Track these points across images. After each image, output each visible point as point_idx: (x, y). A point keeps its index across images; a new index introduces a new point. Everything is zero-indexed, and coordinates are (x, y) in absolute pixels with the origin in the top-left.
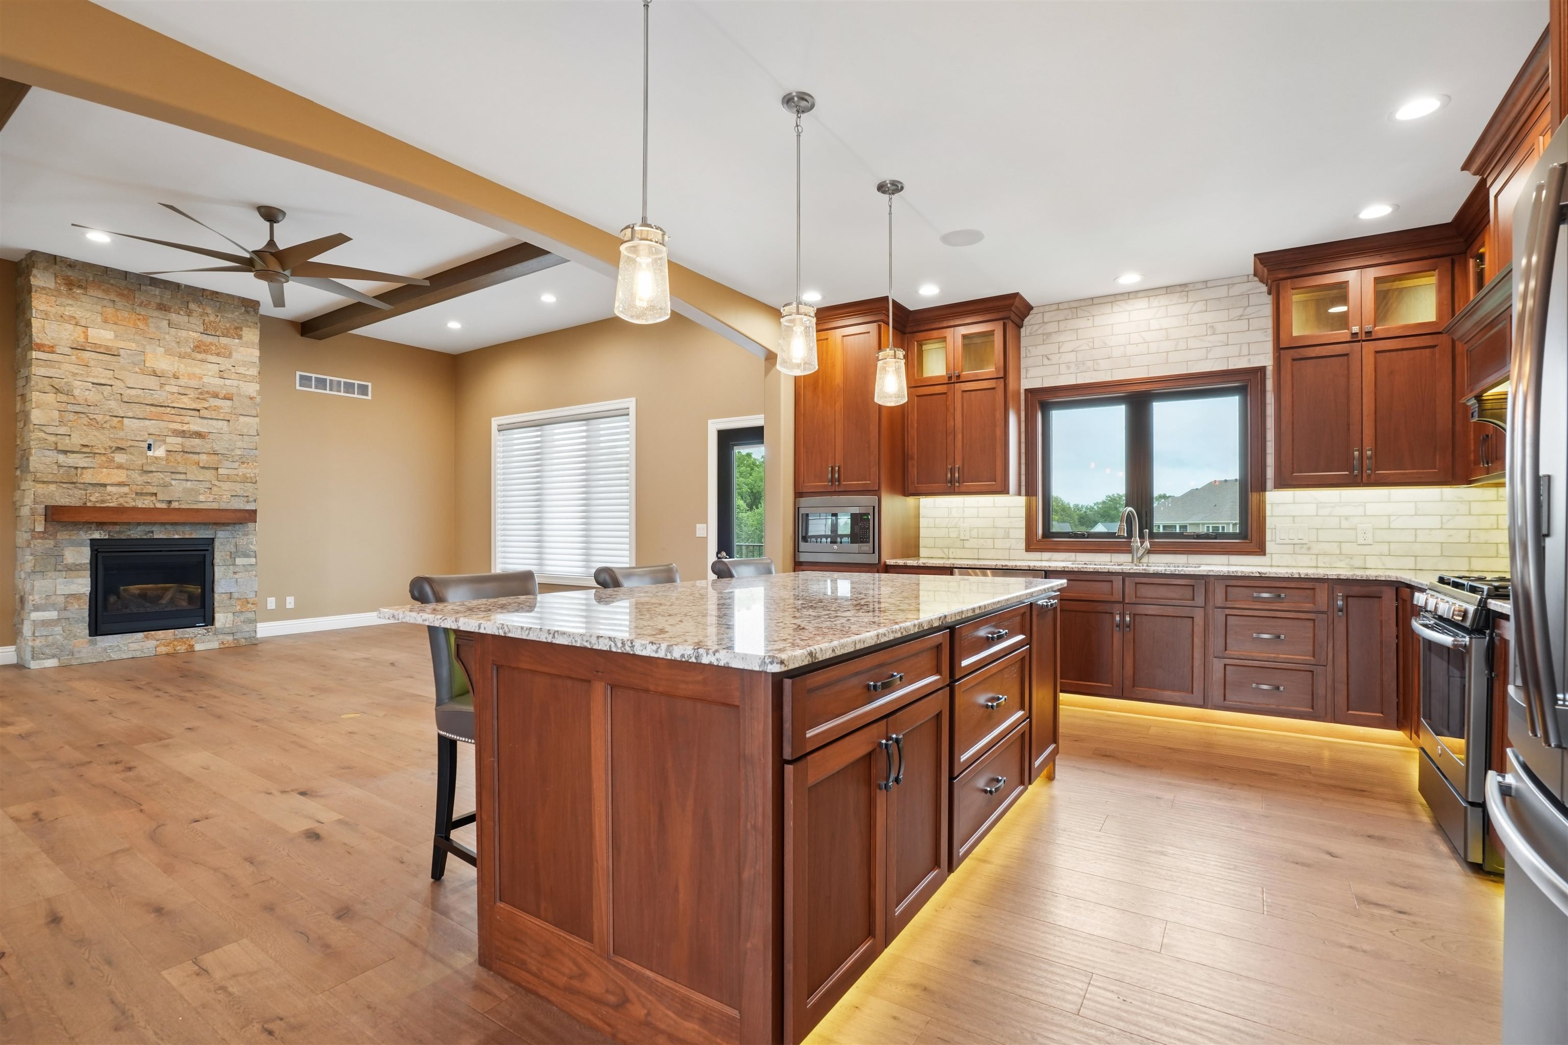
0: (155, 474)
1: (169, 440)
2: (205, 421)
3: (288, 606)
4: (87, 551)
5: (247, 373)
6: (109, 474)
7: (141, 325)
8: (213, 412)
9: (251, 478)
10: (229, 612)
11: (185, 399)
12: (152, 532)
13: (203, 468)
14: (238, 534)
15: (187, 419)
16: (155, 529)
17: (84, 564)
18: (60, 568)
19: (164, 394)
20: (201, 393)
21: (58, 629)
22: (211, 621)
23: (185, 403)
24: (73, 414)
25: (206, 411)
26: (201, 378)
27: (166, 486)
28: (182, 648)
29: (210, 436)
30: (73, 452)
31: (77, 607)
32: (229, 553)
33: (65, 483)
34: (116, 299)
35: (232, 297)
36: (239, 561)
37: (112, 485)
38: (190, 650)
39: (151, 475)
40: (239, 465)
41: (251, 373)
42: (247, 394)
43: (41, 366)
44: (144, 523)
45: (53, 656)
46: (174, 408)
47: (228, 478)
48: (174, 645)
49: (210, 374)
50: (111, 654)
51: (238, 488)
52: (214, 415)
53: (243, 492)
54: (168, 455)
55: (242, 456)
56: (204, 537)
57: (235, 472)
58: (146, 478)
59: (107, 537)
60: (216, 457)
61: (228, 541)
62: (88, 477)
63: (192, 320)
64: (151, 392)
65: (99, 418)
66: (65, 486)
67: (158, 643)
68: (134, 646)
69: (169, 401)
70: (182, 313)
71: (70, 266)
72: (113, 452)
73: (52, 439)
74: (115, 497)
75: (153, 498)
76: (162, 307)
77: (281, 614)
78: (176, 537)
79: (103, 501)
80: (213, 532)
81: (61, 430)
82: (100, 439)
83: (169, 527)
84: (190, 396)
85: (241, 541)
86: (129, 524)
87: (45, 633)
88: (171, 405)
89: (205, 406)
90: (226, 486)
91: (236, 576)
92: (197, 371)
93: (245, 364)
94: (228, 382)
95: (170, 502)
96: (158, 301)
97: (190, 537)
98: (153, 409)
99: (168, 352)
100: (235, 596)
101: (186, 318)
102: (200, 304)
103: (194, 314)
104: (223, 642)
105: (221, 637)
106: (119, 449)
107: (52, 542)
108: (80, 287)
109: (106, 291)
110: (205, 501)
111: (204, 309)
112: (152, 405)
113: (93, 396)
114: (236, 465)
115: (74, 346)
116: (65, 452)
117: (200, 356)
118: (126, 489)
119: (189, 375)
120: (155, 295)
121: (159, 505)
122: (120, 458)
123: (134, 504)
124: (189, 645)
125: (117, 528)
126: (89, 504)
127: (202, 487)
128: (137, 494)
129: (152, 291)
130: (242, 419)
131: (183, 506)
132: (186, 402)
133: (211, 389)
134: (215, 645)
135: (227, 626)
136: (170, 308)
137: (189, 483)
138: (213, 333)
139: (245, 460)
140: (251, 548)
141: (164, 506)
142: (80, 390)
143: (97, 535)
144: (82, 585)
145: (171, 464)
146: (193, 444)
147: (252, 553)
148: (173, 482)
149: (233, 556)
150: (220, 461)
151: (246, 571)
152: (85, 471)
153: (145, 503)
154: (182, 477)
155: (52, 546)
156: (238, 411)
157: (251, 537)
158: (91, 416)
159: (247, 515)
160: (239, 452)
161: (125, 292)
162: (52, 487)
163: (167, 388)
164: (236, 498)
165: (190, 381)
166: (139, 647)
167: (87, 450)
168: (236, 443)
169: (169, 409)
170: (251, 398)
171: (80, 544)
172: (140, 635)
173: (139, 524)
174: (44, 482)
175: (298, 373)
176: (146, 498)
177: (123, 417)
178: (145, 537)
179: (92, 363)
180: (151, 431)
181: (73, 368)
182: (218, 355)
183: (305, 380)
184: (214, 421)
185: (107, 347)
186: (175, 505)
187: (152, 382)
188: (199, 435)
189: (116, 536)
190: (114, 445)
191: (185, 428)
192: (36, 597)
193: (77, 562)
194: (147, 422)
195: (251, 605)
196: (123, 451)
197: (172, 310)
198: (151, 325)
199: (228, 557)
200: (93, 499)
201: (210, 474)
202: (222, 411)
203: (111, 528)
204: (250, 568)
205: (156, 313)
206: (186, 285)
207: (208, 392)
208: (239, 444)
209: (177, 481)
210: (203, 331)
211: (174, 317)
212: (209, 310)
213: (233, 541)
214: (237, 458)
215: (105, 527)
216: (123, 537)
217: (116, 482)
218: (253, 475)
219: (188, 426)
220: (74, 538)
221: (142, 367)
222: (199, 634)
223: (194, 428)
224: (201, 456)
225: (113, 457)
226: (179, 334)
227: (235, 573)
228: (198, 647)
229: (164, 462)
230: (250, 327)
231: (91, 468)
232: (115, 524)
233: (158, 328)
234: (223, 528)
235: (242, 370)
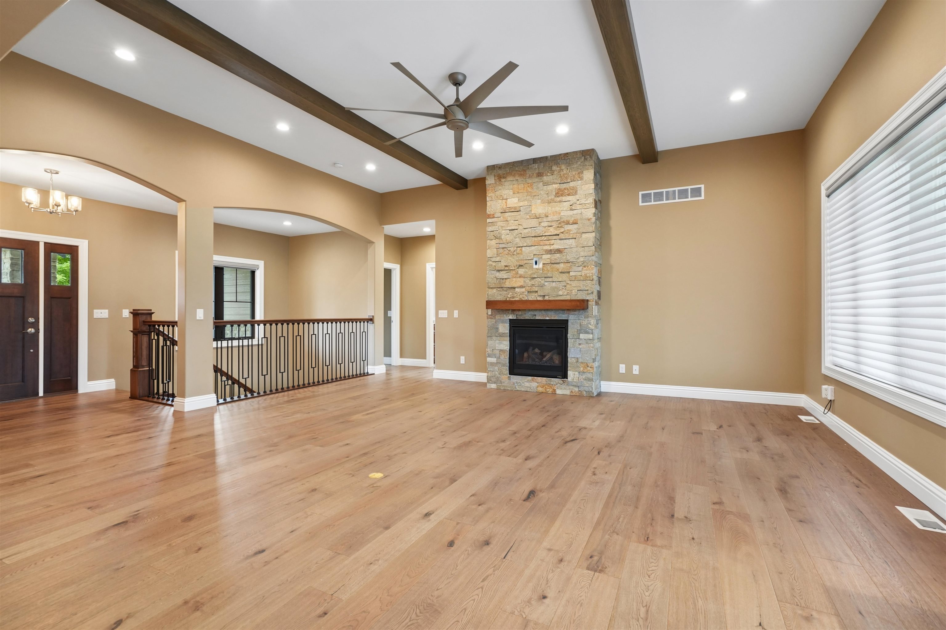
0: (536, 279)
1: (544, 257)
2: (562, 241)
3: (634, 372)
4: (507, 325)
5: (586, 202)
6: (516, 281)
7: (529, 190)
8: (566, 234)
9: (590, 277)
10: (576, 371)
11: (551, 229)
12: (535, 315)
13: (561, 272)
14: (581, 317)
15: (552, 242)
16: (536, 313)
17: (506, 333)
18: (497, 335)
19: (541, 228)
20: (560, 223)
21: (496, 368)
22: (565, 376)
23: (551, 232)
24: (501, 249)
25: (562, 234)
26: (560, 213)
27: (542, 286)
28: (550, 391)
29: (566, 251)
30: (502, 270)
31: (503, 357)
32: (576, 330)
33: (499, 288)
34: (518, 178)
35: (575, 153)
36: (582, 336)
37: (518, 287)
38: (554, 393)
39: (535, 280)
40: (582, 269)
41: (589, 202)
42: (587, 217)
43: (490, 226)
44: (532, 310)
45: (495, 383)
46: (546, 236)
47: (575, 278)
48: (546, 387)
49: (565, 209)
50: (517, 387)
51: (581, 285)
52: (567, 236)
53: (584, 287)
54: (543, 266)
55: (584, 262)
56: (562, 319)
57: (579, 274)
58: (533, 282)
59: (515, 318)
60: (569, 265)
61: (576, 322)
62: (508, 284)
63: (555, 177)
64: (535, 228)
65: (512, 249)
66: (499, 289)
67: (538, 384)
68: (527, 384)
69: (543, 232)
70: (549, 174)
71: (500, 168)
72: (518, 268)
73: (494, 264)
74: (520, 294)
75: (536, 294)
76: (540, 175)
77: (629, 378)
78: (547, 318)
79: (513, 297)
80: (566, 315)
81: (498, 259)
82: (512, 261)
83: (543, 312)
84: (554, 227)
85: (584, 322)
86: (525, 310)
87: (491, 370)
88: (544, 235)
89: (562, 232)
90: (574, 284)
91: (581, 347)
92: (558, 209)
93: (586, 196)
94: (575, 212)
95: (544, 296)
96: (537, 171)
97: (554, 319)
98: (536, 239)
99: (543, 202)
100: (580, 360)
101: (551, 177)
102: (557, 164)
103: (555, 173)
104: (572, 391)
105: (571, 387)
106: (521, 266)
107: (494, 320)
108: (504, 178)
109: (514, 176)
110: (563, 295)
111: (560, 168)
112: (535, 237)
113: (509, 238)
114: (580, 269)
115: (502, 211)
116: (499, 271)
117: (558, 199)
118: (523, 290)
119: (553, 213)
120: (535, 168)
121: (539, 299)
122: (521, 271)
123: (527, 298)
124: (553, 389)
125: (520, 313)
126: (508, 299)
127: (560, 285)
128: (528, 292)
129: (534, 167)
130: (584, 236)
131: (551, 299)
132: (552, 231)
133: (565, 219)
134: (568, 392)
135: (575, 380)
136: (543, 174)
137: (554, 283)
138: (566, 181)
139: (585, 264)
140: (589, 327)
141: (541, 299)
142: (506, 236)
143: (511, 317)
144: (505, 345)
145: (545, 272)
146: (555, 258)
147: (590, 331)
148: (546, 284)
149: (579, 332)
150: (570, 267)
151: (587, 343)
152: (506, 280)
153: (532, 297)
154: (550, 279)
155: (494, 323)
156: (581, 231)
157: (590, 319)
158: (509, 249)
159: (578, 303)
160: (582, 259)
161: (522, 173)
162: (495, 290)
163: (542, 224)
164: (581, 292)
165: (554, 217)
166: (529, 386)
167: (507, 268)
168: (581, 253)
169: (543, 237)
170: (589, 220)
171: (503, 322)
172: (530, 378)
173: (529, 310)
174: (492, 288)
175: (641, 193)
176: (533, 294)
177: (522, 247)
178: (532, 318)
179: (509, 219)
180: (535, 253)
181: (500, 224)
182: (569, 195)
183: (646, 198)
184: (567, 240)
185: (515, 208)
186: (547, 298)
187: (534, 222)
188: (559, 251)
189: (520, 318)
190: (518, 264)
191: (552, 247)
192: (489, 350)
193: (504, 332)
194: (533, 248)
195: (590, 368)
196: (522, 267)
197: (544, 174)
198: (534, 188)
199: (576, 333)
200: (509, 296)
201: (564, 277)
202: (572, 232)
203: (517, 313)
204: (589, 342)
205: (537, 180)
206: (551, 156)
207: (563, 222)
208: (582, 254)
209: (548, 283)
210: (560, 182)
211: (545, 178)
212: (563, 167)
213: (579, 321)
214: (580, 263)
215: (515, 312)
216: (522, 318)
217: (519, 286)
218: (591, 275)
219: (553, 246)
220: (502, 318)
221: (530, 214)
222: (559, 383)
223: (556, 247)
224: (560, 264)
225: (518, 271)
226: (548, 188)
227: (580, 344)
228: (558, 392)
229: (541, 271)
230: (588, 169)
231: (509, 278)
232: (519, 310)
233: (538, 188)
234: (572, 313)
235: (583, 201)
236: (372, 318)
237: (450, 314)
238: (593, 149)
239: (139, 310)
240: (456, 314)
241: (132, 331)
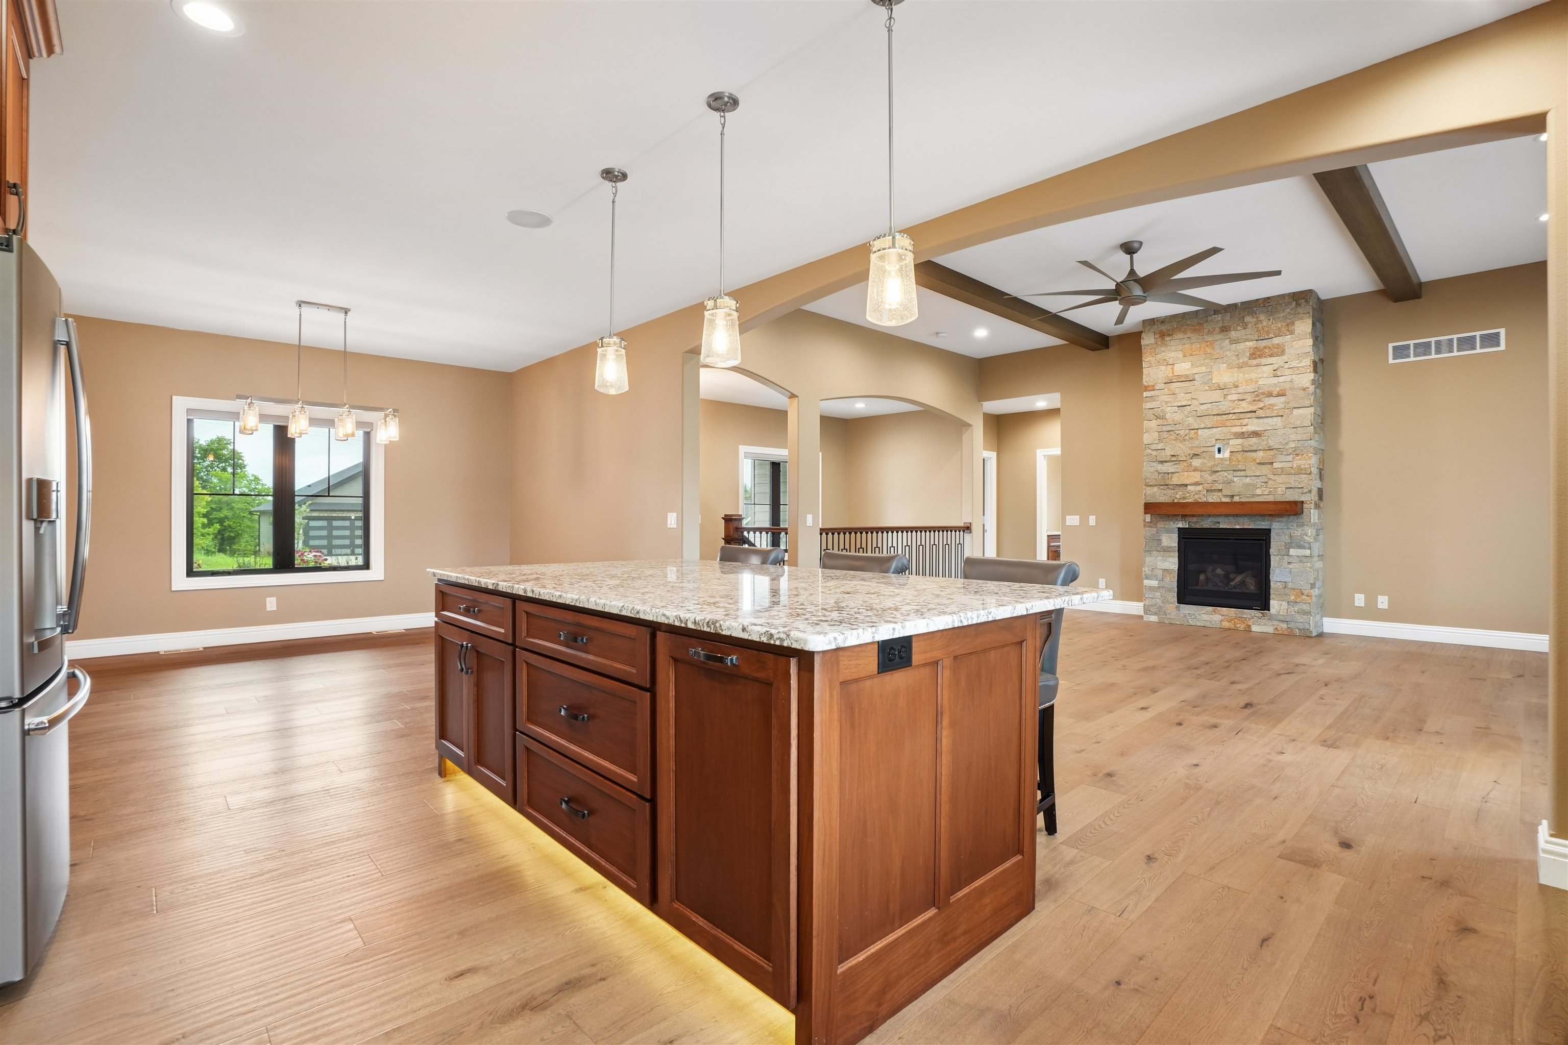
0: (1220, 473)
1: (1232, 442)
2: (1261, 421)
3: (1380, 606)
4: (1175, 536)
5: (1300, 365)
6: (1188, 476)
7: (1209, 350)
8: (1267, 411)
9: (1305, 469)
10: (1283, 600)
11: (1244, 404)
12: (1219, 523)
13: (1259, 464)
14: (1292, 526)
15: (1245, 421)
16: (1219, 519)
17: (1173, 547)
18: (1159, 549)
19: (1227, 403)
20: (1257, 396)
21: (1158, 594)
22: (1266, 606)
23: (1243, 408)
24: (1166, 433)
25: (1261, 411)
26: (1257, 381)
27: (1229, 482)
28: (1242, 627)
29: (1266, 433)
30: (1166, 462)
31: (1169, 579)
32: (1283, 543)
33: (1163, 485)
34: (1191, 335)
35: (1282, 296)
36: (1293, 552)
37: (1191, 485)
38: (1247, 629)
39: (1217, 474)
40: (1294, 458)
41: (1304, 364)
42: (1300, 386)
43: (1149, 402)
44: (1213, 516)
45: (1155, 614)
46: (1235, 413)
47: (1282, 471)
48: (1235, 622)
49: (1265, 375)
50: (1189, 620)
51: (1293, 481)
52: (1268, 413)
53: (1297, 484)
54: (1231, 455)
55: (1295, 449)
56: (1260, 528)
57: (1289, 465)
58: (1215, 477)
59: (1187, 526)
60: (1272, 453)
61: (1283, 532)
62: (1175, 480)
63: (1248, 331)
64: (1218, 404)
65: (1182, 433)
66: (1162, 487)
67: (1223, 618)
68: (1205, 617)
69: (1231, 409)
70: (1239, 328)
71: (1162, 322)
72: (1191, 458)
73: (1154, 453)
74: (1194, 494)
75: (1220, 494)
76: (1225, 329)
77: (1370, 613)
78: (1238, 527)
79: (1184, 498)
80: (1268, 523)
81: (1160, 446)
82: (1182, 449)
83: (1231, 519)
84: (1247, 400)
85: (1296, 532)
86: (1202, 516)
87: (1151, 596)
88: (1232, 412)
89: (1260, 407)
90: (1280, 479)
91: (1291, 566)
92: (1253, 376)
93: (1299, 357)
94: (1281, 379)
95: (1232, 496)
96: (1221, 325)
97: (1249, 527)
98: (1219, 418)
99: (1230, 366)
100: (1290, 585)
101: (1243, 332)
102: (1253, 313)
103: (1250, 326)
104: (1276, 628)
105: (1276, 623)
106: (1196, 455)
107: (1155, 529)
108: (1169, 335)
109: (1185, 332)
110: (1262, 494)
111: (1257, 318)
112: (1218, 415)
113: (1178, 417)
114: (1290, 458)
115: (1166, 381)
116: (1162, 462)
117: (1254, 362)
118: (1200, 488)
119: (1247, 381)
120: (1218, 321)
121: (1224, 500)
122: (1196, 462)
123: (1205, 499)
124: (1247, 625)
125: (1195, 519)
126: (1175, 501)
127: (1258, 481)
128: (1208, 491)
129: (1215, 319)
130: (1296, 412)
131: (1243, 500)
132: (1245, 406)
133: (1266, 390)
134: (1270, 630)
135: (1281, 613)
136: (1230, 327)
137: (1248, 479)
138: (1266, 337)
139: (1298, 451)
140: (1305, 540)
141: (1227, 500)
142: (1172, 414)
143: (1180, 525)
144: (1172, 563)
145: (1234, 463)
146: (1250, 443)
147: (1307, 544)
148: (1235, 479)
149: (1288, 546)
150: (1274, 456)
151: (1301, 561)
152: (1173, 475)
153: (1213, 498)
154: (1242, 473)
155: (1155, 533)
156: (1292, 405)
157: (1306, 528)
158: (1177, 432)
159: (1288, 507)
160: (1292, 445)
161: (1197, 327)
162: (1155, 489)
163: (1229, 397)
164: (1291, 490)
165: (1247, 387)
166: (1209, 619)
167: (1174, 459)
168: (1291, 436)
169: (1231, 415)
170: (1304, 389)
171: (1169, 531)
172: (1210, 609)
173: (1209, 516)
174: (1151, 486)
175: (1391, 346)
176: (1214, 494)
177: (1197, 429)
178: (1213, 527)
179: (1177, 391)
180: (1218, 437)
181: (1166, 398)
182: (1271, 356)
183: (1400, 352)
184: (1269, 419)
185: (1186, 376)
186: (1236, 499)
187: (1217, 395)
188: (1256, 434)
189: (1194, 526)
190: (1192, 452)
191: (1244, 429)
192: (1146, 569)
193: (1169, 545)
194: (1215, 430)
195: (1306, 597)
196: (1198, 457)
197: (1232, 329)
198: (1216, 347)
199: (1283, 547)
200: (1178, 497)
201: (1265, 470)
202: (1276, 408)
203: (1190, 519)
204: (1305, 560)
205: (1220, 336)
206: (1242, 303)
207: (1263, 393)
208: (1293, 437)
209: (1238, 478)
210: (1257, 338)
211: (1233, 334)
212: (1262, 317)
213: (1288, 532)
214: (1291, 451)
215: (1187, 518)
216: (1197, 526)
217: (1193, 483)
218: (1308, 466)
219: (1246, 427)
220: (1167, 526)
221: (1210, 385)
222: (1256, 617)
223: (1251, 428)
224: (1258, 452)
225: (1191, 462)
226: (1238, 348)
227: (1289, 563)
228: (1254, 628)
229: (1228, 462)
230: (1302, 319)
231: (1177, 472)
232: (1193, 516)
233: (1222, 348)
234: (1277, 519)
235: (1294, 364)
236: (969, 525)
237: (1084, 520)
238: (1310, 290)
239: (732, 515)
240: (1092, 520)
241: (723, 539)
